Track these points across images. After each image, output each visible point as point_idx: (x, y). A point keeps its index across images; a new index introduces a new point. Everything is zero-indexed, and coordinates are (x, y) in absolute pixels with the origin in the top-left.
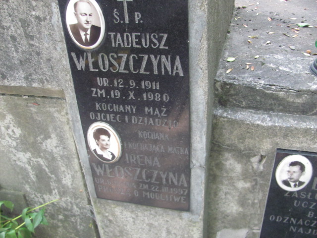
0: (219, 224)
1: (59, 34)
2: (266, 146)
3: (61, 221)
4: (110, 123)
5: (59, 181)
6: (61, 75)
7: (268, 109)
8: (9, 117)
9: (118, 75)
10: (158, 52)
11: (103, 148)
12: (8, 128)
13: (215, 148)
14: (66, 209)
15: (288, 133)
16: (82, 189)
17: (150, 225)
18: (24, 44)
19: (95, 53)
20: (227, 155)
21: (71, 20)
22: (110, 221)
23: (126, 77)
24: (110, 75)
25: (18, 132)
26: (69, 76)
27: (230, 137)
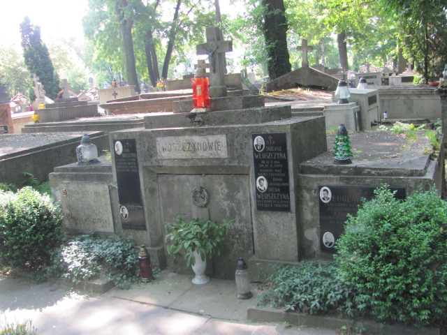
0: (305, 227)
1: (251, 148)
2: (316, 186)
3: (237, 239)
4: (264, 176)
5: (240, 214)
6: (250, 161)
7: (316, 173)
8: (224, 184)
9: (268, 160)
10: (279, 152)
11: (261, 186)
12: (222, 190)
13: (298, 188)
14: (240, 231)
15: (321, 179)
16: (249, 217)
17: (277, 223)
18: (240, 150)
19: (261, 153)
20: (304, 191)
21: (255, 143)
22: (261, 224)
23: (270, 160)
24: (265, 160)
25: (226, 191)
26: (253, 161)
27: (304, 183)
